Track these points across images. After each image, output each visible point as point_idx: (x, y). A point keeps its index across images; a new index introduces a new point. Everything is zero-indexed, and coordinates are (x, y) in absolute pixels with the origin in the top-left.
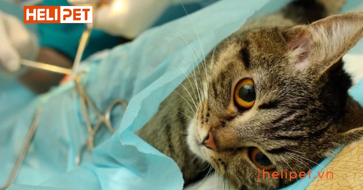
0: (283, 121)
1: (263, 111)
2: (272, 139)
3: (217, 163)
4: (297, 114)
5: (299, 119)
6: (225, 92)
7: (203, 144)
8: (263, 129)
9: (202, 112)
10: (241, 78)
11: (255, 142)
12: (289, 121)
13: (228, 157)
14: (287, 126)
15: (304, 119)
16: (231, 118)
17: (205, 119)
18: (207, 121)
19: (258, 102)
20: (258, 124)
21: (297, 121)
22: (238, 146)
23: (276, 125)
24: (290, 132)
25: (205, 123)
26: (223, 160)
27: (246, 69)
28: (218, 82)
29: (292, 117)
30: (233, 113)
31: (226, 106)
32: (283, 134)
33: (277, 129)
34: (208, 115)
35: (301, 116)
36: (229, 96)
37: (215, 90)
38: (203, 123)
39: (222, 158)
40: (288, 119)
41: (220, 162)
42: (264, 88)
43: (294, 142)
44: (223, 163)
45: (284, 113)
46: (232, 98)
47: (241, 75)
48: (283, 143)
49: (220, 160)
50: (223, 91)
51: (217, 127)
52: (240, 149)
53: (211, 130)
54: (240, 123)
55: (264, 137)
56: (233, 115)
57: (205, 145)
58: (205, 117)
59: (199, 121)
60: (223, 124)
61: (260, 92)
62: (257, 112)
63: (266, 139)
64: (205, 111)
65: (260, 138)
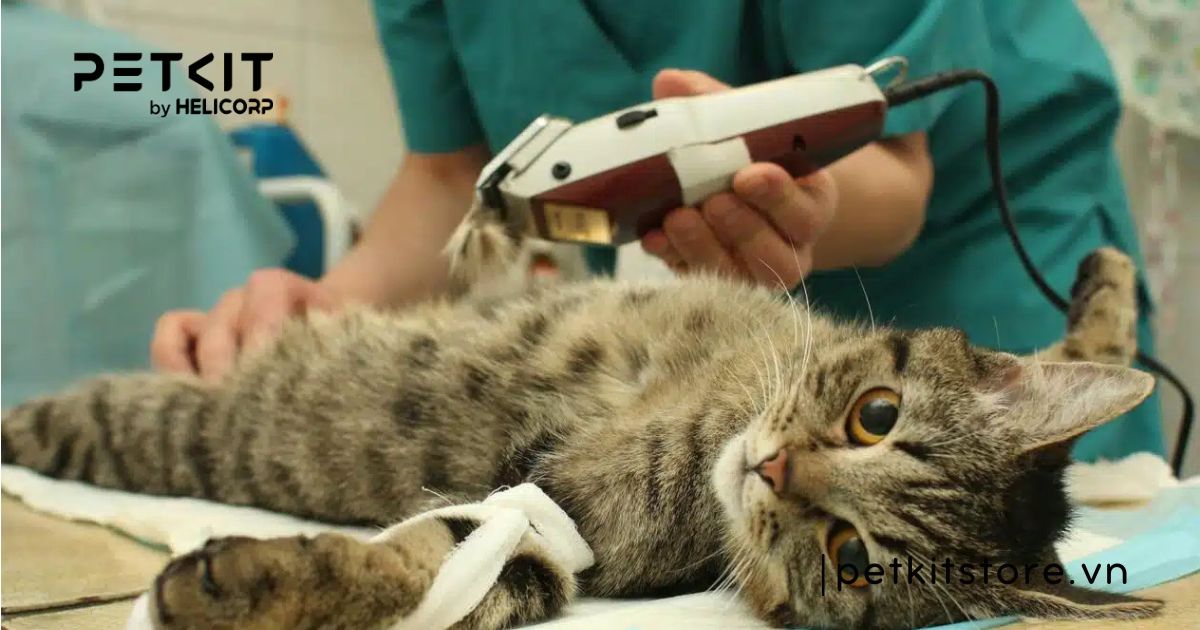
0: (927, 491)
1: (899, 453)
2: (894, 513)
3: (763, 523)
4: (957, 493)
5: (955, 506)
6: (840, 394)
7: (758, 469)
8: (885, 486)
9: (779, 411)
10: (879, 383)
11: (857, 508)
12: (936, 498)
13: (791, 518)
14: (931, 505)
15: (963, 510)
16: (831, 444)
17: (783, 424)
18: (784, 428)
19: (895, 435)
20: (880, 472)
21: (949, 505)
22: (821, 503)
23: (912, 492)
24: (931, 518)
25: (778, 430)
26: (779, 519)
27: (893, 372)
28: (834, 370)
29: (945, 493)
30: (836, 438)
31: (830, 418)
32: (917, 513)
33: (908, 499)
34: (790, 420)
35: (960, 502)
36: (843, 404)
37: (821, 382)
38: (774, 429)
39: (778, 513)
40: (936, 492)
41: (769, 522)
42: (916, 416)
43: (931, 543)
44: (775, 526)
45: (936, 478)
46: (846, 413)
47: (881, 378)
48: (910, 532)
49: (773, 515)
50: (836, 390)
51: (800, 447)
52: (821, 514)
53: (786, 446)
54: (844, 459)
55: (879, 503)
56: (836, 442)
57: (759, 473)
58: (783, 420)
59: (769, 423)
60: (813, 448)
61: (908, 418)
62: (886, 450)
63: (882, 508)
64: (787, 410)
65: (872, 503)
